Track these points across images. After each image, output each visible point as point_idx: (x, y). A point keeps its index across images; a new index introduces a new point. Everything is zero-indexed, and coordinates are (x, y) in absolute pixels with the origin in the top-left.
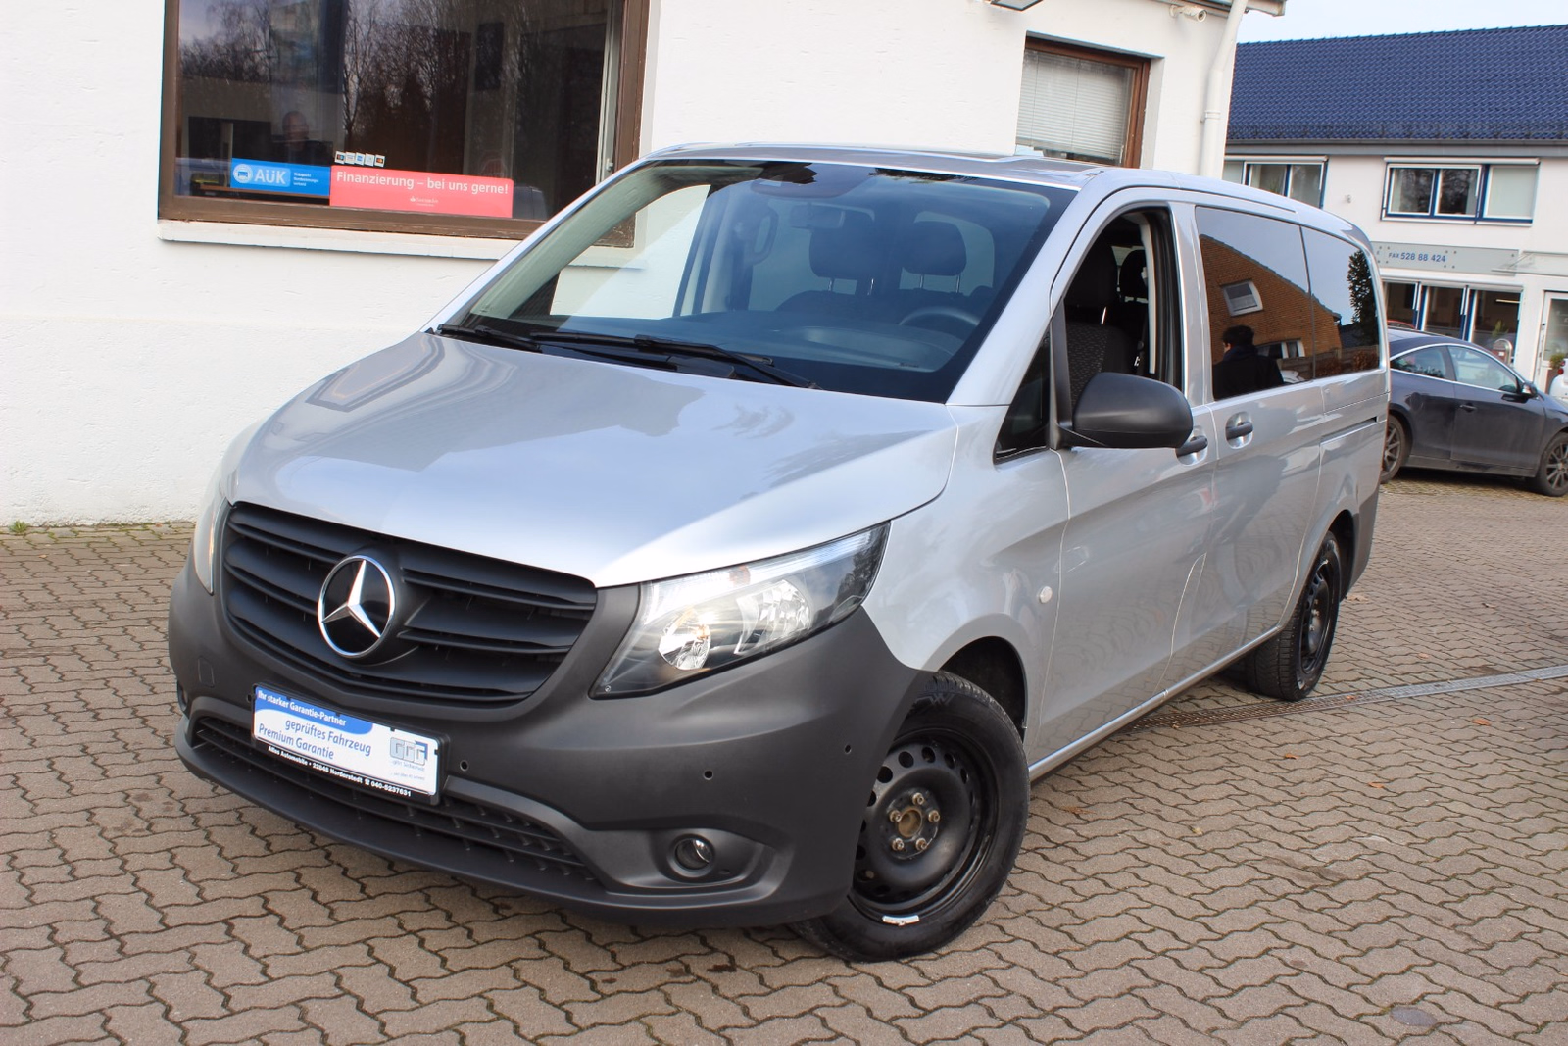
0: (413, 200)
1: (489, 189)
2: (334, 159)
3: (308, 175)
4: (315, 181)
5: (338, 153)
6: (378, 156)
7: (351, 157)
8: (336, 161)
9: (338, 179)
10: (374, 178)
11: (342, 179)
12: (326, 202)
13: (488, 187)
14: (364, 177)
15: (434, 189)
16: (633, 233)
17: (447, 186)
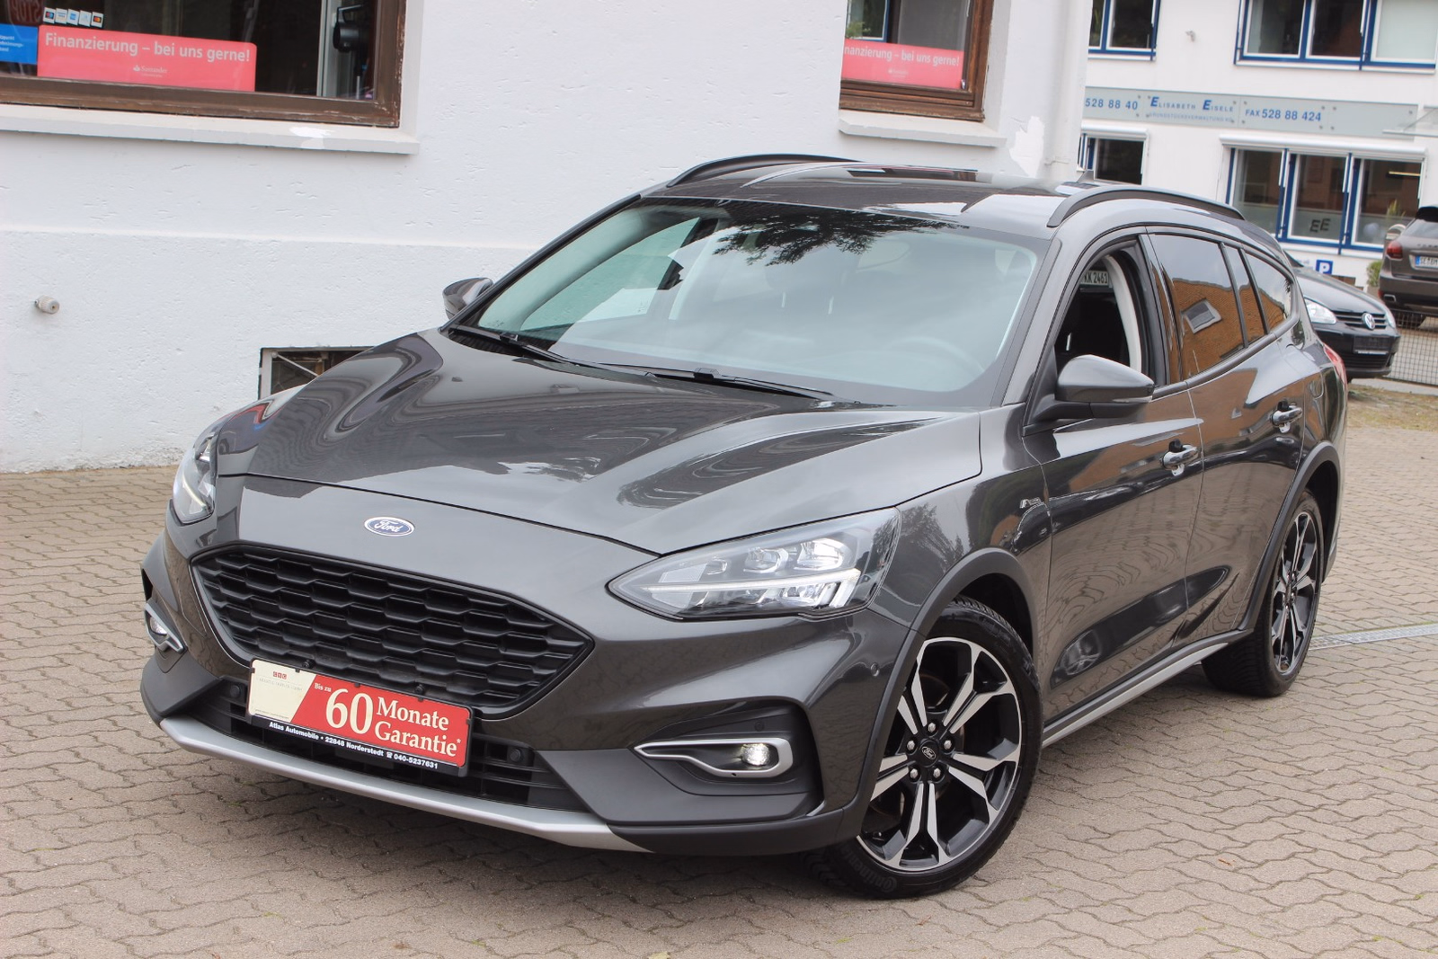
0: (137, 69)
1: (228, 55)
2: (42, 18)
3: (12, 38)
4: (20, 45)
5: (47, 9)
6: (95, 14)
7: (62, 15)
8: (45, 19)
9: (47, 44)
10: (89, 41)
11: (51, 42)
12: (33, 70)
13: (226, 53)
14: (78, 40)
15: (163, 54)
16: (399, 109)
17: (177, 51)
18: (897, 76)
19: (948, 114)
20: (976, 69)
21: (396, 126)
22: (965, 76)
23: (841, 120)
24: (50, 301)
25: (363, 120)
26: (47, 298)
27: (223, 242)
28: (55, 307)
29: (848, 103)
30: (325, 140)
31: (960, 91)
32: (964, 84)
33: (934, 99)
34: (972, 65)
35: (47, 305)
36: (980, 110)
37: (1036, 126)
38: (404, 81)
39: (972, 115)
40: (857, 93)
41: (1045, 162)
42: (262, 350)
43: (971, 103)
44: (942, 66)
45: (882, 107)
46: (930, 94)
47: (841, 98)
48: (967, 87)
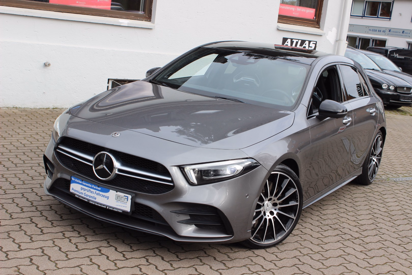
18: (296, 15)
19: (309, 26)
20: (318, 15)
21: (150, 21)
22: (315, 16)
23: (278, 26)
24: (48, 63)
25: (141, 19)
26: (48, 62)
27: (98, 50)
28: (49, 65)
29: (281, 21)
30: (128, 23)
31: (314, 20)
32: (315, 18)
33: (306, 22)
34: (318, 13)
35: (47, 65)
36: (319, 25)
37: (334, 30)
38: (153, 9)
39: (317, 26)
40: (283, 18)
41: (337, 40)
42: (109, 80)
43: (317, 23)
44: (309, 13)
45: (290, 23)
46: (305, 20)
47: (278, 20)
48: (316, 19)
